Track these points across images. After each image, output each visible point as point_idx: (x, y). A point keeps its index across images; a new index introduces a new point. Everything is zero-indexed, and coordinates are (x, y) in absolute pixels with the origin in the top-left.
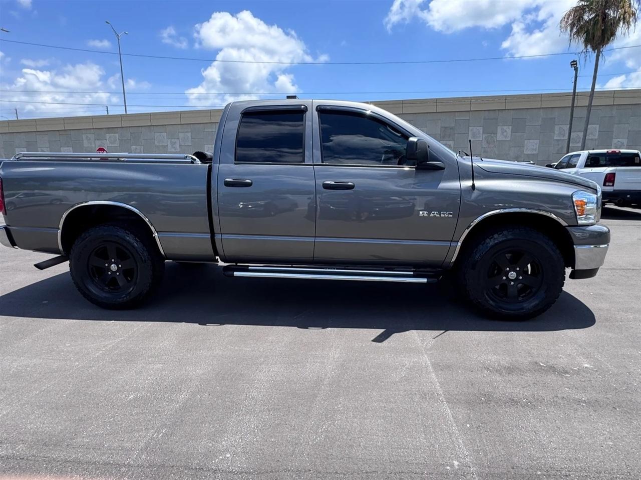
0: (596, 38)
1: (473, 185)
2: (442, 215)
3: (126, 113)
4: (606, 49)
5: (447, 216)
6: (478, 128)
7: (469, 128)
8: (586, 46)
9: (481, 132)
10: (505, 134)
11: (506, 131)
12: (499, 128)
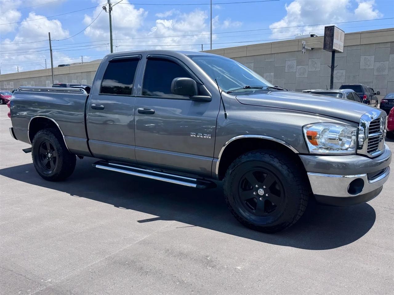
1: (226, 114)
2: (205, 137)
3: (211, 49)
5: (207, 137)
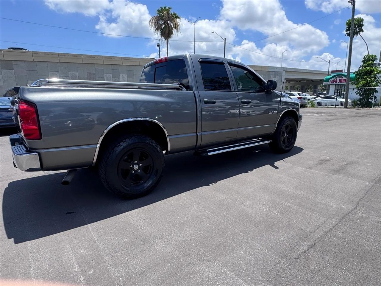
0: (166, 34)
1: (281, 100)
2: (274, 113)
4: (170, 40)
6: (109, 74)
7: (104, 75)
8: (161, 37)
9: (111, 77)
10: (124, 79)
11: (124, 77)
12: (121, 76)
